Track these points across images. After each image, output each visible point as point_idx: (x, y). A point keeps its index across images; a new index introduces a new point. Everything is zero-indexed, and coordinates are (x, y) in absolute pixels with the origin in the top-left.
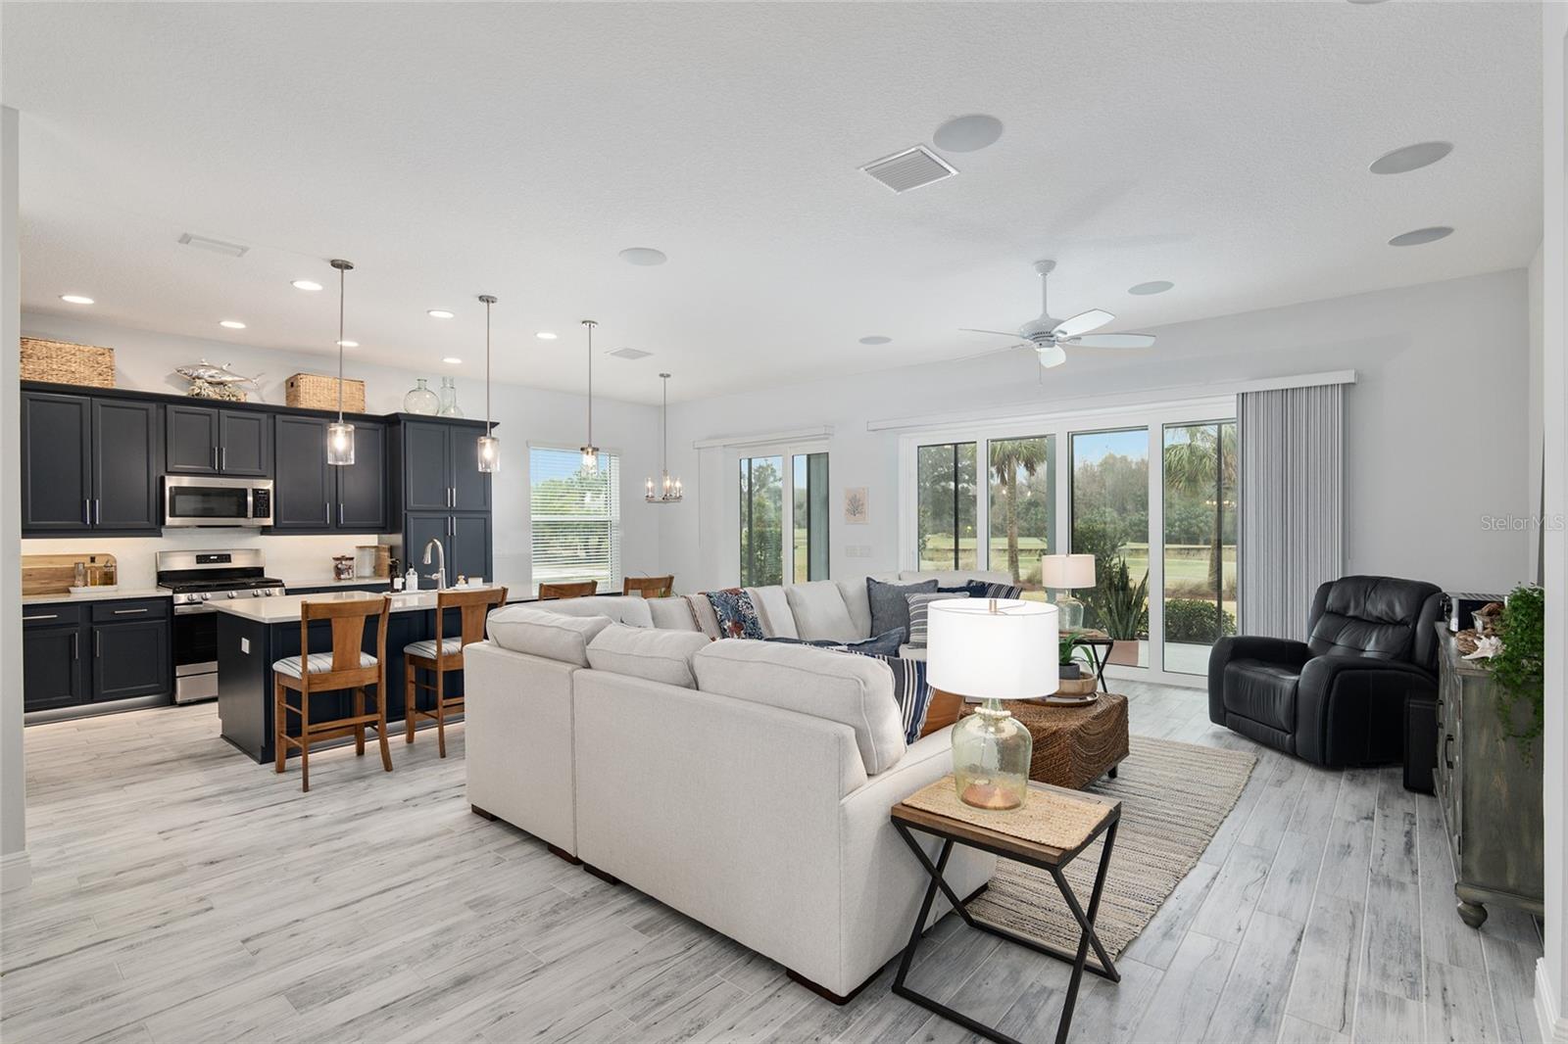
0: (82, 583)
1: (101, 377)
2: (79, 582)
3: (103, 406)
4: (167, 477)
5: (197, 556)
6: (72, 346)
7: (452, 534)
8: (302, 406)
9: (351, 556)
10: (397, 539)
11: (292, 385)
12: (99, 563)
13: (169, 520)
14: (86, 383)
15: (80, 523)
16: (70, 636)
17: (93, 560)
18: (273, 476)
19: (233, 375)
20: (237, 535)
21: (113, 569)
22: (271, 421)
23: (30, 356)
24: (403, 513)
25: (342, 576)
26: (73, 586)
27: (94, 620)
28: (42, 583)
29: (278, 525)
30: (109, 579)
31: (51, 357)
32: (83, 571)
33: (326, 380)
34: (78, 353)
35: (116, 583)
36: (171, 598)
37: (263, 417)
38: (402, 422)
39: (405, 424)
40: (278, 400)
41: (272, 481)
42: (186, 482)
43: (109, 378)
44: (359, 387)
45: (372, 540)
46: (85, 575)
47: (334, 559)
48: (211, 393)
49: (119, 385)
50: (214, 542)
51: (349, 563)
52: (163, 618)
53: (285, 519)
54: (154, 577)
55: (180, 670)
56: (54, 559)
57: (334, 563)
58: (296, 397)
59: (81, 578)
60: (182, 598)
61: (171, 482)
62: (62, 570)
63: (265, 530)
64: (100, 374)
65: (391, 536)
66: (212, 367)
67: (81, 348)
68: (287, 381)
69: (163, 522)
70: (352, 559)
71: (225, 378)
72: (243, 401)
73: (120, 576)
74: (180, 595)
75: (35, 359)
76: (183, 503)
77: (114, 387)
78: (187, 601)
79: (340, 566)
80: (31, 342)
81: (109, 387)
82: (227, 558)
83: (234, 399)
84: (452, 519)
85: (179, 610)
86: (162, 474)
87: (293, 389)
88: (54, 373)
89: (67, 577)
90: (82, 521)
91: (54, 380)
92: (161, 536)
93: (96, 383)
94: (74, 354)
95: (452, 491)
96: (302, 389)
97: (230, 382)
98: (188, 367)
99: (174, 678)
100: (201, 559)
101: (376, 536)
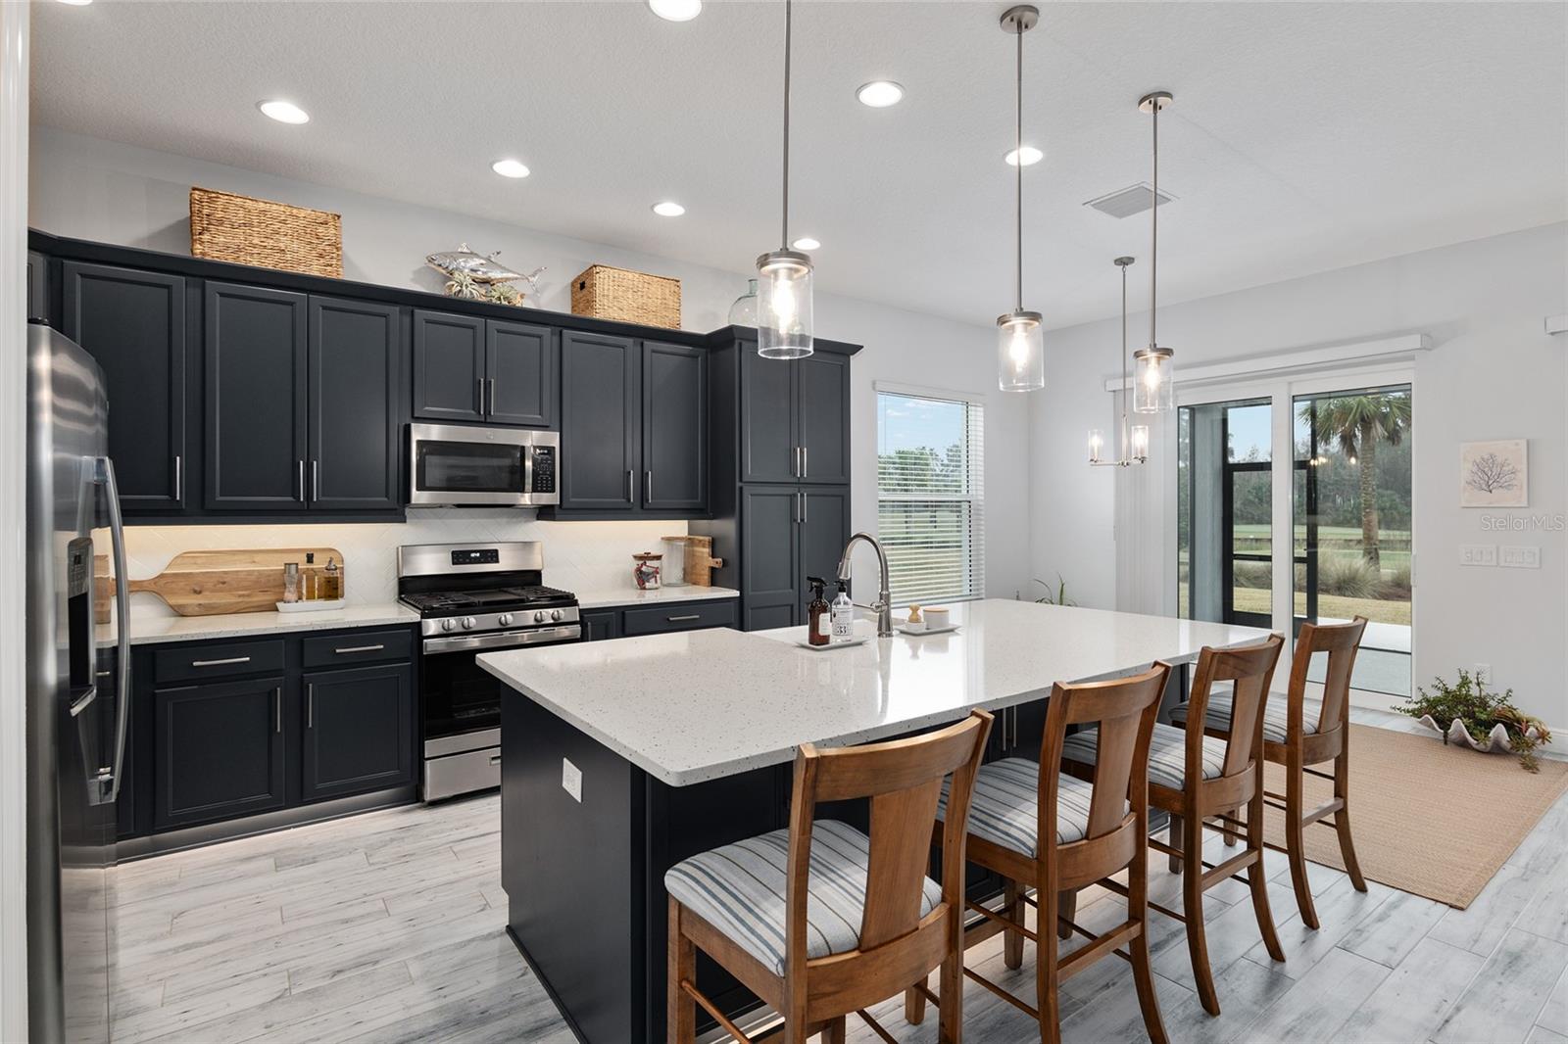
0: (294, 597)
1: (322, 261)
2: (290, 595)
3: (324, 308)
4: (413, 425)
5: (453, 553)
6: (282, 209)
7: (802, 520)
8: (597, 317)
9: (659, 554)
10: (726, 527)
11: (583, 286)
12: (320, 563)
13: (418, 496)
14: (300, 270)
15: (291, 499)
16: (269, 693)
17: (310, 559)
18: (557, 426)
19: (504, 269)
20: (504, 520)
21: (337, 574)
22: (556, 339)
23: (221, 222)
24: (738, 484)
25: (647, 585)
26: (282, 600)
27: (306, 665)
28: (240, 596)
29: (564, 506)
30: (332, 589)
31: (252, 225)
32: (296, 576)
33: (630, 276)
34: (289, 221)
35: (342, 596)
36: (419, 625)
37: (545, 331)
38: (737, 342)
39: (740, 344)
40: (563, 307)
41: (558, 434)
42: (435, 432)
43: (334, 262)
44: (673, 288)
45: (679, 528)
46: (300, 582)
47: (635, 557)
48: (477, 293)
49: (347, 275)
50: (475, 531)
51: (655, 564)
52: (406, 660)
53: (573, 497)
54: (393, 586)
55: (431, 747)
56: (258, 558)
57: (635, 564)
58: (590, 303)
59: (292, 588)
60: (432, 626)
61: (420, 432)
62: (269, 575)
63: (544, 513)
64: (321, 256)
65: (714, 521)
66: (473, 254)
67: (295, 211)
68: (573, 285)
69: (406, 497)
70: (659, 558)
71: (495, 275)
72: (519, 305)
73: (350, 584)
74: (430, 621)
75: (226, 228)
76: (436, 468)
77: (340, 277)
78: (441, 631)
79: (644, 569)
80: (223, 199)
81: (334, 276)
82: (492, 556)
83: (505, 303)
84: (802, 495)
85: (432, 646)
86: (408, 423)
87: (585, 291)
88: (255, 251)
89: (275, 587)
90: (293, 496)
91: (255, 263)
92: (403, 520)
93: (315, 270)
94: (284, 222)
95: (802, 452)
96: (598, 290)
97: (500, 280)
98: (445, 255)
99: (420, 761)
100: (459, 557)
101: (685, 522)
